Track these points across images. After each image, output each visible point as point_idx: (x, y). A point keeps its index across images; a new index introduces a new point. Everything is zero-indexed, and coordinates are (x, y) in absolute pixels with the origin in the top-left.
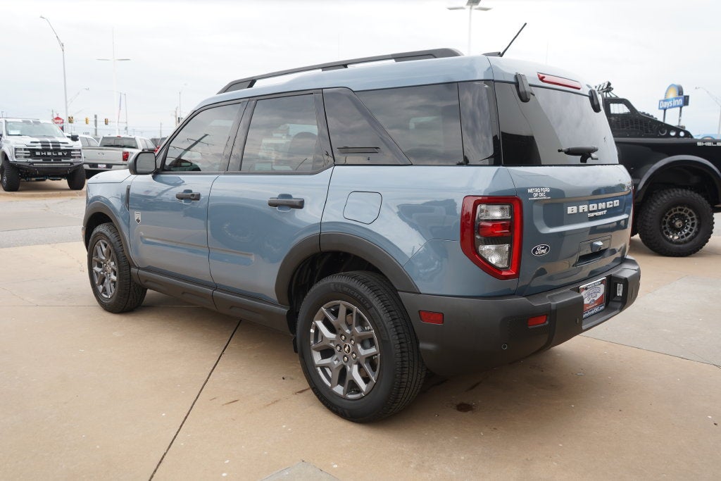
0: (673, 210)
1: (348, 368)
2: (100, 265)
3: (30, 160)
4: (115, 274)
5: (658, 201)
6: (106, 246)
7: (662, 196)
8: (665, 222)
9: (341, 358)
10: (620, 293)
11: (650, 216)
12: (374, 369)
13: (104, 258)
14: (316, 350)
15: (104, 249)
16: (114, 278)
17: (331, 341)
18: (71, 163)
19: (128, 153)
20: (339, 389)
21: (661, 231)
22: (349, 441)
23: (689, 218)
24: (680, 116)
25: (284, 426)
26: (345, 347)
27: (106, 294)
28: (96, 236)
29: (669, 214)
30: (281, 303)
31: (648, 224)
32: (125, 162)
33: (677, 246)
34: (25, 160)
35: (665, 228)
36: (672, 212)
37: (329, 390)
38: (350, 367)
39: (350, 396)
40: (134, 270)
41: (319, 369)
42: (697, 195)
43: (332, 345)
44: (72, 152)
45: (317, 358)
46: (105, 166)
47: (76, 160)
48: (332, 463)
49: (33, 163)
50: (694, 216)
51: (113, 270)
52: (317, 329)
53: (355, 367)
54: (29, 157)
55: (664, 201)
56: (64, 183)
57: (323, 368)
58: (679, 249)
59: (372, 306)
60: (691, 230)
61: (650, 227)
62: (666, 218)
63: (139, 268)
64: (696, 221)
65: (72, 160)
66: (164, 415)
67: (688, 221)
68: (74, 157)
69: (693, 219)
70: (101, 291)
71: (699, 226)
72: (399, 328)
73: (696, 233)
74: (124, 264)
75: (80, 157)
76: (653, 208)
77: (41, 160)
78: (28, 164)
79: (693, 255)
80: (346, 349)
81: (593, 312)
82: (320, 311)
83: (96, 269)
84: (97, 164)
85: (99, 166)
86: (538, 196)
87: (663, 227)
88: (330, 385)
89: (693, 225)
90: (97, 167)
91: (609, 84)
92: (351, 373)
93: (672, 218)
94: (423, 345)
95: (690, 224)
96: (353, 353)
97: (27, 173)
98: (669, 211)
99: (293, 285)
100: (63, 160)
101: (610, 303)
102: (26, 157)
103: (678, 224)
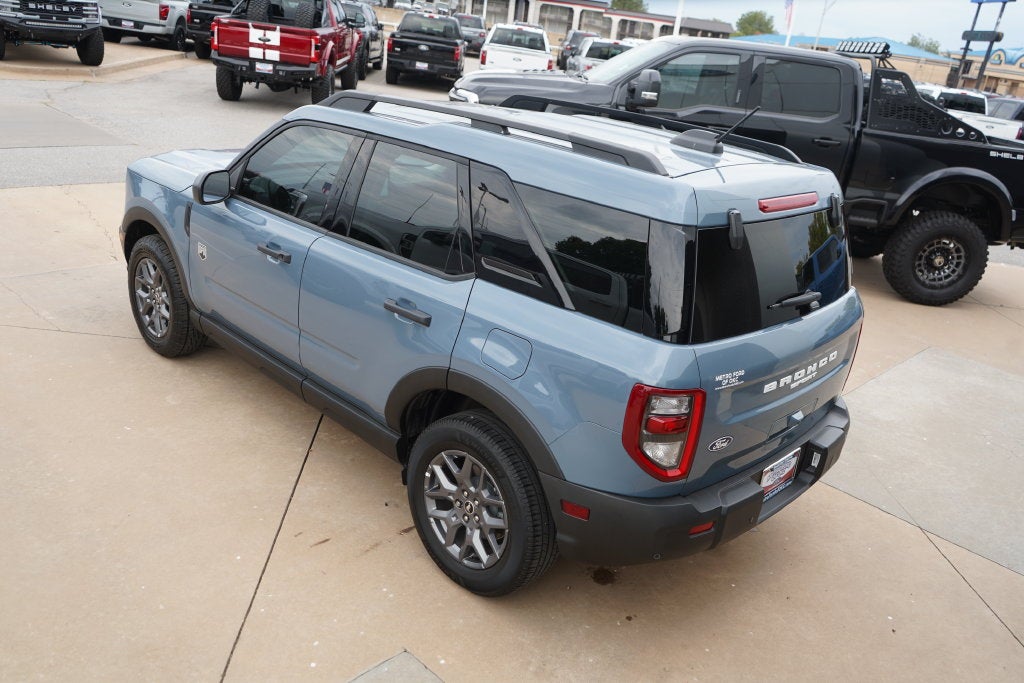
0: (935, 242)
1: (469, 531)
2: (145, 290)
3: (20, 15)
4: (167, 308)
5: (917, 227)
6: (155, 268)
7: (925, 221)
8: (921, 256)
9: (460, 515)
10: (815, 463)
11: (903, 246)
12: (499, 542)
13: (152, 282)
14: (432, 497)
15: (153, 272)
16: (167, 314)
17: (450, 493)
18: (84, 25)
19: (167, 7)
20: (455, 550)
21: (914, 268)
22: (461, 621)
23: (955, 255)
24: (1000, 16)
25: (385, 590)
26: (467, 504)
27: (154, 329)
28: (140, 251)
29: (929, 247)
30: (390, 426)
31: (898, 257)
32: (163, 22)
33: (930, 291)
34: (13, 14)
35: (920, 265)
36: (933, 245)
37: (442, 548)
38: (471, 530)
39: (466, 562)
40: (194, 314)
41: (432, 520)
42: (972, 226)
43: (451, 497)
44: (84, 8)
45: (431, 507)
46: (132, 24)
47: (90, 20)
48: (439, 657)
49: (25, 20)
50: (962, 254)
51: (163, 301)
52: (433, 474)
53: (477, 533)
54: (19, 10)
55: (926, 229)
56: (72, 52)
57: (437, 521)
58: (932, 295)
59: (504, 475)
60: (954, 271)
61: (899, 262)
62: (925, 251)
63: (201, 313)
64: (963, 261)
65: (84, 20)
66: (239, 558)
67: (953, 258)
68: (87, 16)
69: (959, 257)
70: (147, 324)
71: (965, 268)
72: (534, 507)
73: (960, 277)
74: (181, 302)
75: (97, 16)
76: (910, 237)
77: (38, 17)
78: (16, 21)
79: (949, 304)
80: (468, 507)
81: (776, 492)
82: (438, 456)
83: (140, 292)
84: (121, 20)
85: (123, 23)
86: (728, 383)
87: (917, 263)
88: (443, 542)
89: (958, 265)
90: (120, 25)
91: (887, 47)
92: (471, 537)
93: (931, 253)
94: (560, 536)
95: (955, 263)
96: (475, 515)
97: (17, 33)
98: (930, 243)
99: (408, 413)
100: (70, 20)
101: (801, 473)
102: (14, 10)
103: (938, 261)
